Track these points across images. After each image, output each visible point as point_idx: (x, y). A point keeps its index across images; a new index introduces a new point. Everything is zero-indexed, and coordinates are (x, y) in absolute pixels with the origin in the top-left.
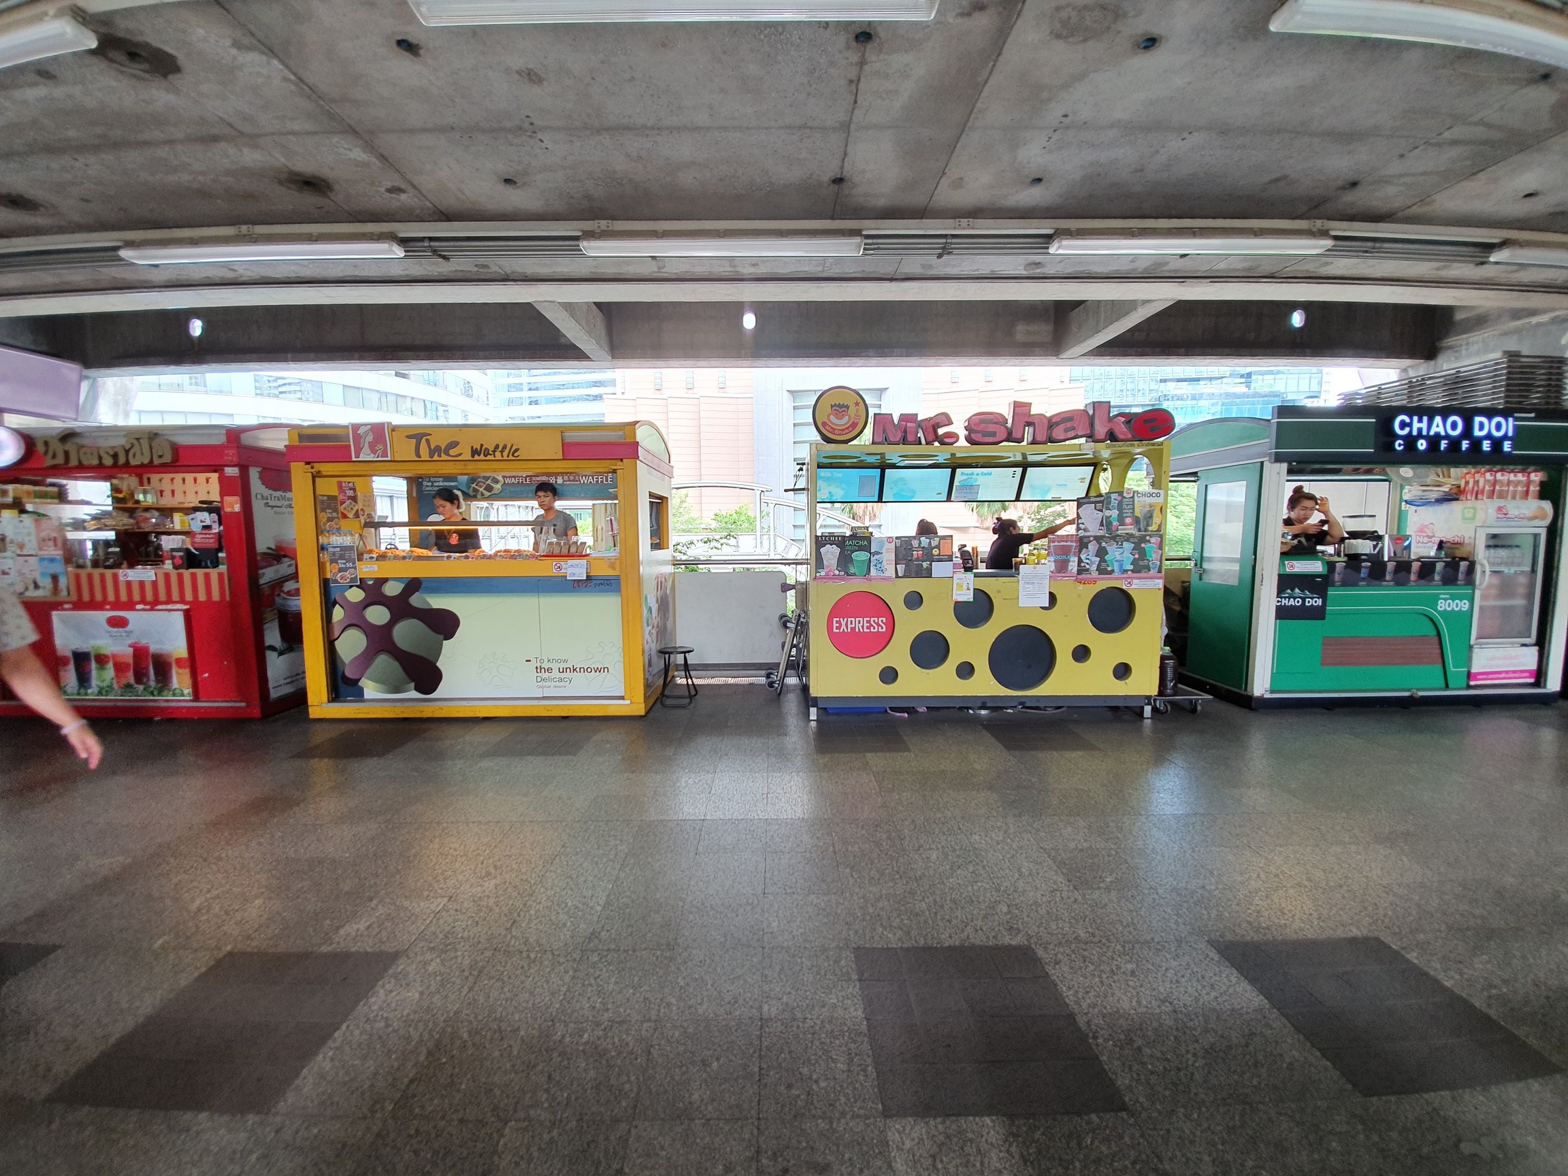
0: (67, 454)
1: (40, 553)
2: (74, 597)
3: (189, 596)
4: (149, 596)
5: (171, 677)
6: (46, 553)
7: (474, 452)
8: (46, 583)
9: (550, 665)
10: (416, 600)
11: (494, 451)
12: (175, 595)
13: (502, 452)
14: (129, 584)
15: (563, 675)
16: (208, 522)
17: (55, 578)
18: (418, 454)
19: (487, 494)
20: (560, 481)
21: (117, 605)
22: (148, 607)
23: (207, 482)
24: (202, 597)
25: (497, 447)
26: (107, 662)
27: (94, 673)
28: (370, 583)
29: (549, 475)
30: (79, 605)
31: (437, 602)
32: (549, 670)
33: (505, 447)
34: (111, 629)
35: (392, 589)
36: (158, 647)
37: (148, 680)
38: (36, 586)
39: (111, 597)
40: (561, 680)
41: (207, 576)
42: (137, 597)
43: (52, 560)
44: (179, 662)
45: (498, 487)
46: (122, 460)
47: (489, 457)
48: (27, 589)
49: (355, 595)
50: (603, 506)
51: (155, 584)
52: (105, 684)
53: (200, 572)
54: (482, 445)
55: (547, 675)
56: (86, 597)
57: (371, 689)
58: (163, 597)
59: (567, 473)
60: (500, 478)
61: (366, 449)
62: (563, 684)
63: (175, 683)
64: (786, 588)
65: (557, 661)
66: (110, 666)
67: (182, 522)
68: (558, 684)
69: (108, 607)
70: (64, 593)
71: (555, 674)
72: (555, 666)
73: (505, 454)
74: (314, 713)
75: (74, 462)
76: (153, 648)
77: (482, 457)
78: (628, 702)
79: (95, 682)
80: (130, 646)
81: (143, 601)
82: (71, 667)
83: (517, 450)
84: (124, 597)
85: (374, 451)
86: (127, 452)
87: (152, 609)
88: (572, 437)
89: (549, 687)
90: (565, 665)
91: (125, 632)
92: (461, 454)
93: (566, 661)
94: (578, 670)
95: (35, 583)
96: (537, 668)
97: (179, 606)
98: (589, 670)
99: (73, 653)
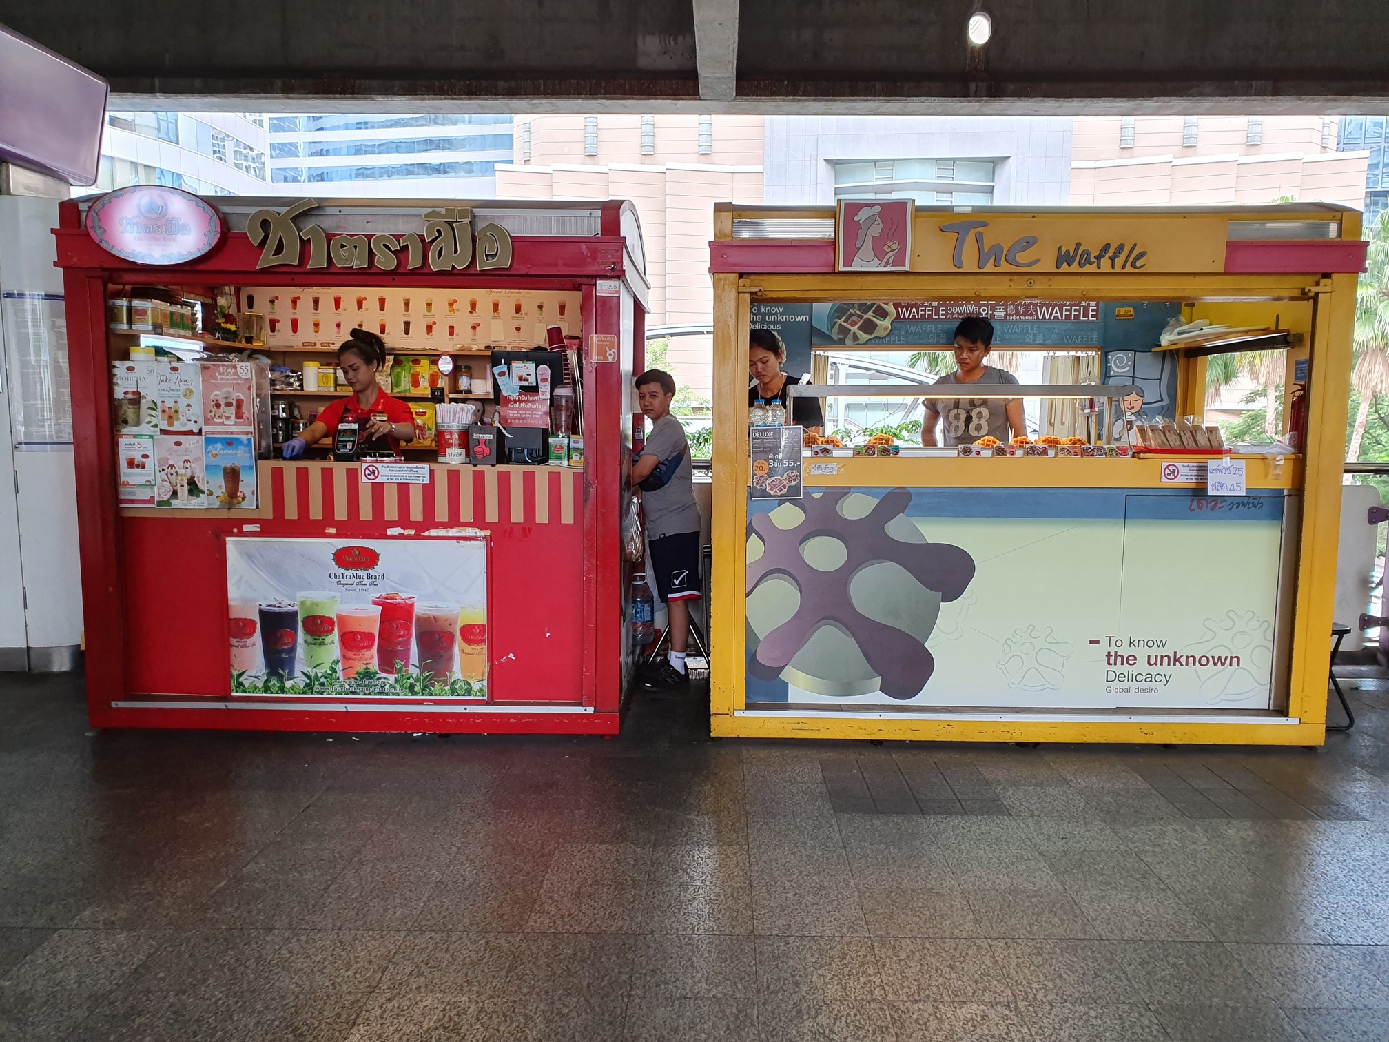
1: (208, 428)
2: (268, 514)
3: (492, 515)
4: (416, 514)
5: (450, 659)
6: (219, 428)
7: (1063, 258)
8: (216, 485)
9: (1132, 651)
10: (897, 529)
11: (1098, 258)
12: (467, 514)
13: (1112, 259)
14: (378, 489)
15: (1154, 670)
16: (533, 380)
17: (232, 476)
18: (956, 261)
19: (864, 337)
21: (351, 528)
22: (412, 532)
24: (517, 516)
25: (1106, 247)
26: (330, 632)
27: (300, 651)
28: (817, 496)
30: (276, 526)
31: (936, 532)
32: (1131, 659)
33: (1120, 248)
34: (340, 571)
35: (855, 508)
36: (432, 604)
37: (406, 665)
38: (194, 489)
39: (341, 513)
40: (1151, 678)
41: (529, 480)
42: (391, 513)
43: (229, 443)
44: (469, 633)
47: (1088, 268)
48: (175, 494)
49: (788, 517)
51: (429, 491)
52: (320, 672)
53: (516, 472)
54: (1078, 245)
55: (1125, 668)
56: (291, 512)
57: (800, 686)
58: (442, 514)
62: (1154, 685)
63: (457, 672)
65: (1146, 644)
66: (335, 636)
68: (1143, 685)
69: (332, 530)
70: (249, 503)
71: (1141, 667)
72: (1142, 653)
73: (1119, 261)
74: (720, 727)
76: (420, 609)
77: (1075, 267)
78: (1297, 721)
79: (301, 665)
80: (375, 603)
81: (404, 521)
82: (258, 637)
83: (1141, 255)
84: (366, 513)
86: (426, 246)
87: (417, 537)
88: (1251, 231)
89: (1127, 691)
90: (1161, 652)
91: (369, 576)
92: (1037, 261)
93: (1162, 644)
94: (1183, 660)
95: (192, 483)
96: (1109, 655)
97: (470, 532)
98: (1204, 661)
99: (262, 613)
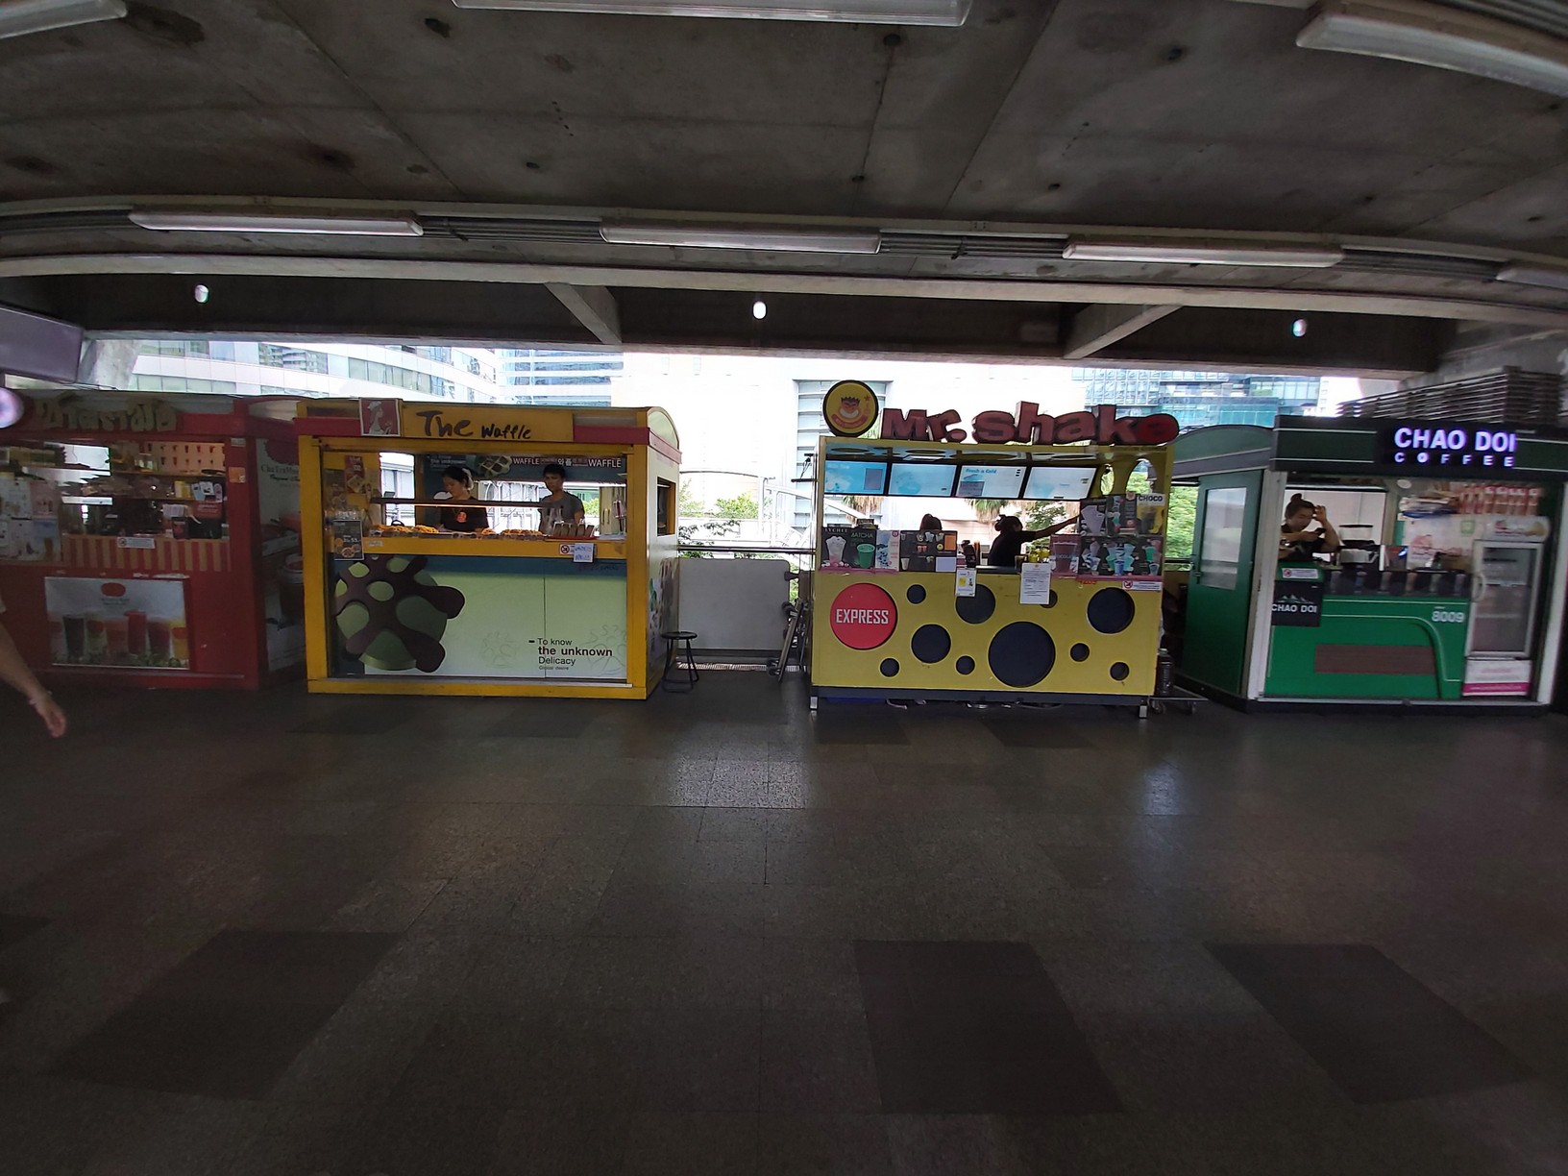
0: (66, 416)
1: (36, 516)
2: (68, 563)
3: (189, 567)
4: (148, 565)
5: (168, 647)
6: (40, 517)
7: (485, 432)
8: (39, 547)
9: (553, 646)
10: (420, 577)
11: (505, 432)
12: (175, 566)
13: (513, 433)
14: (126, 551)
15: (566, 657)
16: (212, 492)
17: (48, 543)
18: (428, 432)
19: (495, 473)
20: (568, 463)
21: (112, 573)
22: (147, 576)
23: (211, 451)
24: (203, 567)
25: (508, 427)
26: (102, 630)
27: (86, 640)
28: (376, 559)
29: (557, 457)
30: (74, 571)
31: (443, 580)
32: (553, 651)
33: (516, 428)
34: (105, 596)
35: (396, 566)
36: (156, 615)
37: (144, 649)
38: (30, 550)
39: (107, 564)
40: (563, 662)
41: (209, 547)
42: (134, 564)
43: (46, 525)
44: (177, 631)
45: (506, 466)
46: (124, 426)
47: (499, 438)
48: (20, 552)
49: (359, 570)
50: (611, 490)
51: (154, 551)
52: (97, 652)
53: (202, 542)
54: (493, 425)
55: (549, 656)
56: (81, 564)
57: (371, 667)
58: (162, 565)
59: (575, 456)
60: (508, 458)
61: (376, 425)
62: (565, 665)
63: (171, 653)
64: (789, 576)
65: (560, 643)
66: (104, 633)
67: (184, 490)
68: (560, 665)
69: (104, 574)
70: (58, 558)
71: (558, 655)
72: (558, 648)
73: (516, 435)
74: (314, 687)
75: (73, 426)
76: (151, 616)
77: (493, 437)
78: (631, 686)
79: (87, 649)
80: (126, 614)
81: (141, 569)
82: (63, 633)
83: (528, 431)
84: (121, 564)
85: (383, 428)
86: (129, 418)
87: (150, 578)
88: (583, 420)
89: (552, 668)
90: (569, 647)
91: (121, 600)
92: (471, 433)
93: (569, 643)
94: (581, 652)
95: (28, 547)
96: (540, 649)
97: (178, 576)
98: (592, 652)
99: (64, 618)
